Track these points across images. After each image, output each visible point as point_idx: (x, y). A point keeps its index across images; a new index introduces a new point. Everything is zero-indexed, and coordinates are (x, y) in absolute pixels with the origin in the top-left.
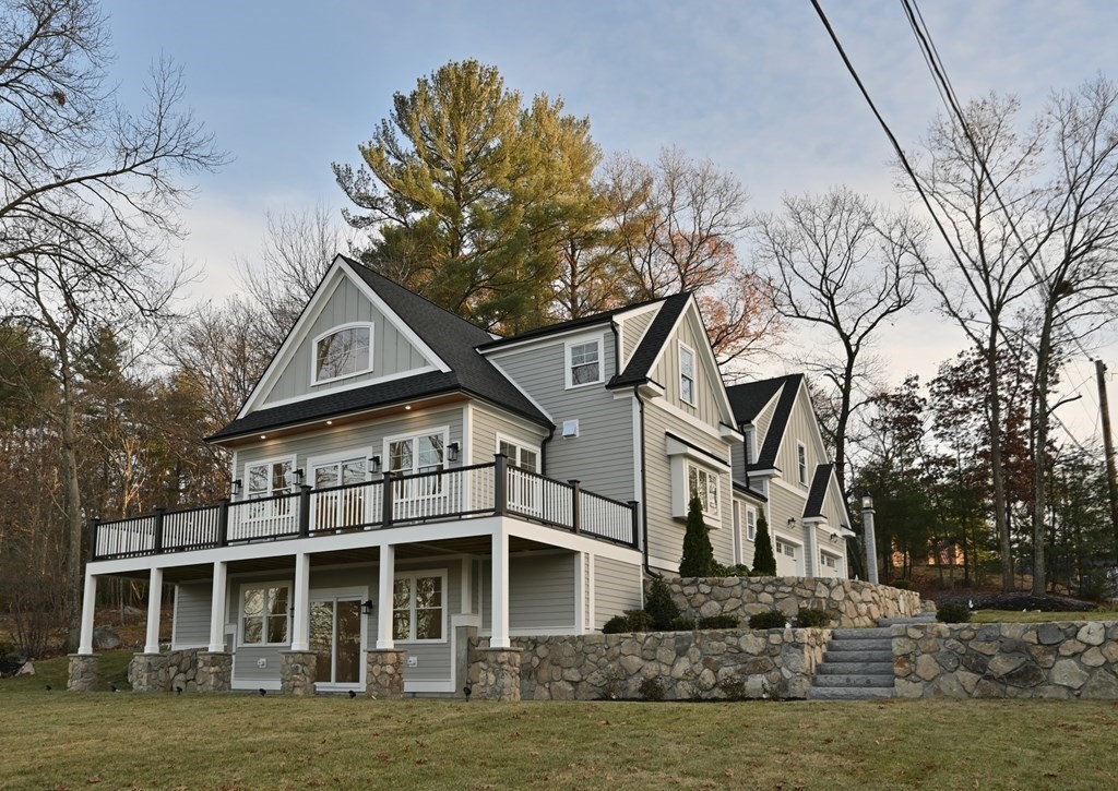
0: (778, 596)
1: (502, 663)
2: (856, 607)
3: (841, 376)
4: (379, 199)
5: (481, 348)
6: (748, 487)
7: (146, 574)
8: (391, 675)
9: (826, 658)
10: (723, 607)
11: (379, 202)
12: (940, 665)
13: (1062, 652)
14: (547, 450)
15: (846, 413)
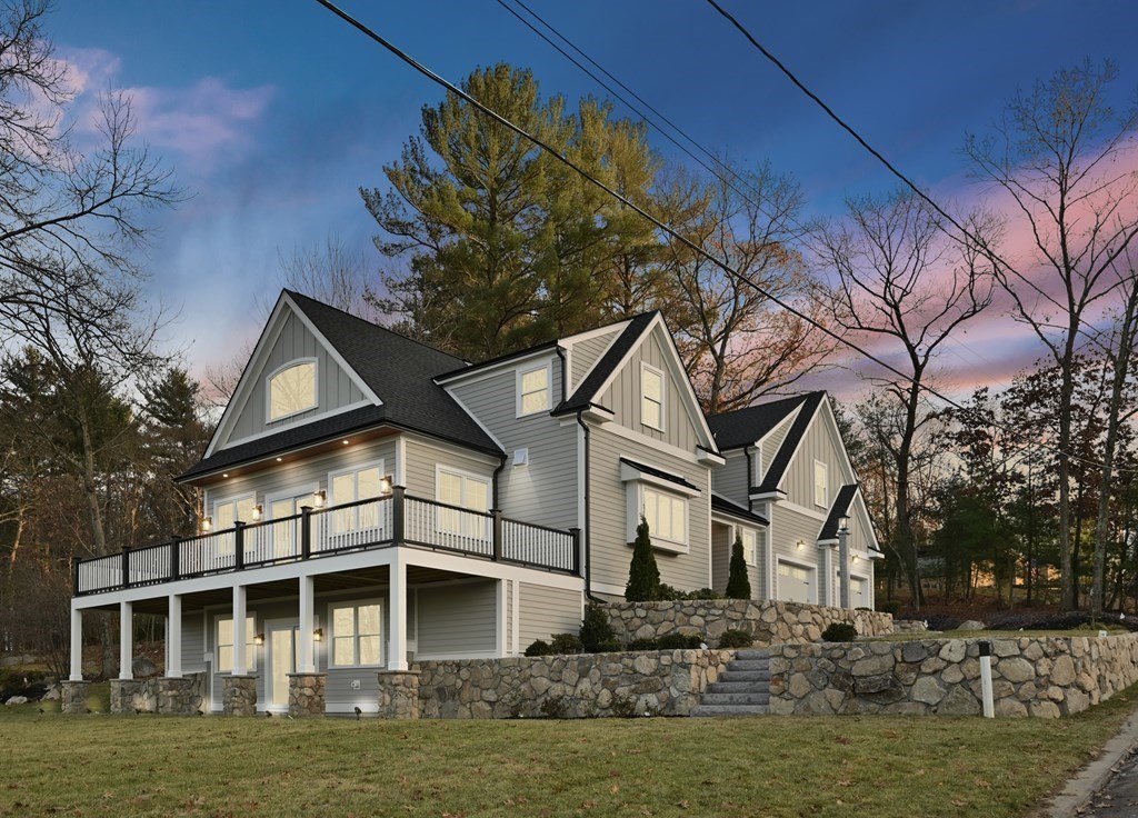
0: (709, 618)
1: (396, 685)
2: (790, 629)
3: (908, 390)
4: (410, 224)
5: (438, 378)
6: (750, 509)
7: (117, 607)
8: (309, 697)
9: (721, 678)
10: (656, 630)
11: (410, 228)
12: (811, 683)
13: (923, 669)
14: (499, 480)
15: (910, 430)
